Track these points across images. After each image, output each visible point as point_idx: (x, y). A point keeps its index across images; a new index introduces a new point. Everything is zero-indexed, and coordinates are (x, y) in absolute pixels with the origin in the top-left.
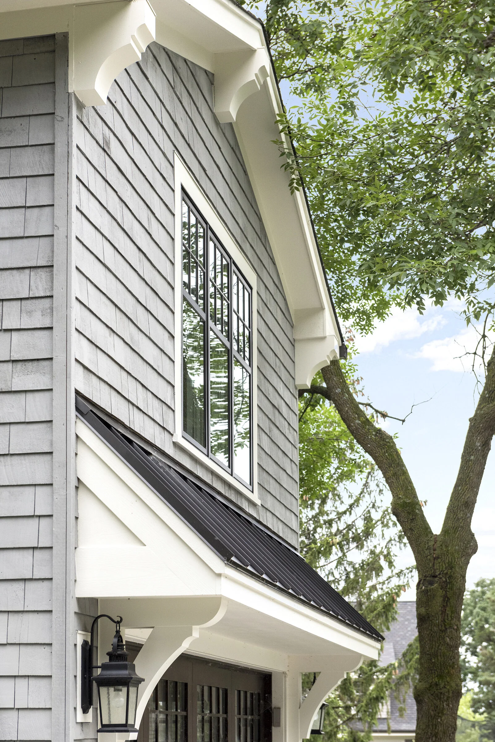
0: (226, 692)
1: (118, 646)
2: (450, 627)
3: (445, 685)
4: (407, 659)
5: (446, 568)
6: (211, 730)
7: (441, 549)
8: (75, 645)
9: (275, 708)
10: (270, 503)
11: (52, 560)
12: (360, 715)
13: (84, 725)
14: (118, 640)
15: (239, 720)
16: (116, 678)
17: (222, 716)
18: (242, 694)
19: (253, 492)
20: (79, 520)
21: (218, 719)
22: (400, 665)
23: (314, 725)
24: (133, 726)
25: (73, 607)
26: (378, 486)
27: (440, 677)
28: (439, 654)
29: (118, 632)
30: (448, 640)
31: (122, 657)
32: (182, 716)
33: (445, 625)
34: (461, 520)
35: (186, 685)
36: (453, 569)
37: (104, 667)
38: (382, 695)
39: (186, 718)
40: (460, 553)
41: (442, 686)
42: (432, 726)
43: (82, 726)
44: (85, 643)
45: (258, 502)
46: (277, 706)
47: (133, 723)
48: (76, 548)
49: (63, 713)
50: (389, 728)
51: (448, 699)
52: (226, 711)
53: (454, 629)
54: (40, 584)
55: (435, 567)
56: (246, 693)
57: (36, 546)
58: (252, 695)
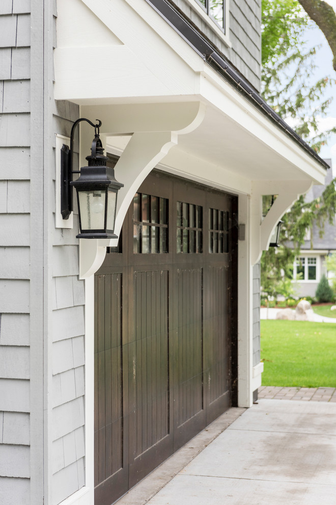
0: (201, 209)
1: (97, 150)
4: (326, 197)
6: (188, 241)
8: (54, 149)
9: (241, 225)
10: (239, 48)
11: (30, 61)
12: (292, 237)
13: (64, 231)
14: (97, 144)
15: (212, 234)
16: (94, 183)
17: (198, 230)
18: (214, 211)
19: (225, 34)
20: (58, 19)
21: (195, 232)
22: (321, 201)
23: (272, 239)
24: (112, 232)
25: (52, 109)
26: (306, 71)
29: (97, 136)
31: (101, 161)
32: (164, 228)
35: (167, 201)
37: (84, 171)
38: (308, 222)
39: (167, 230)
43: (62, 232)
44: (65, 147)
45: (230, 44)
46: (243, 223)
47: (112, 229)
48: (54, 48)
49: (42, 218)
50: (312, 246)
52: (201, 226)
54: (18, 84)
56: (217, 211)
57: (14, 46)
58: (222, 213)
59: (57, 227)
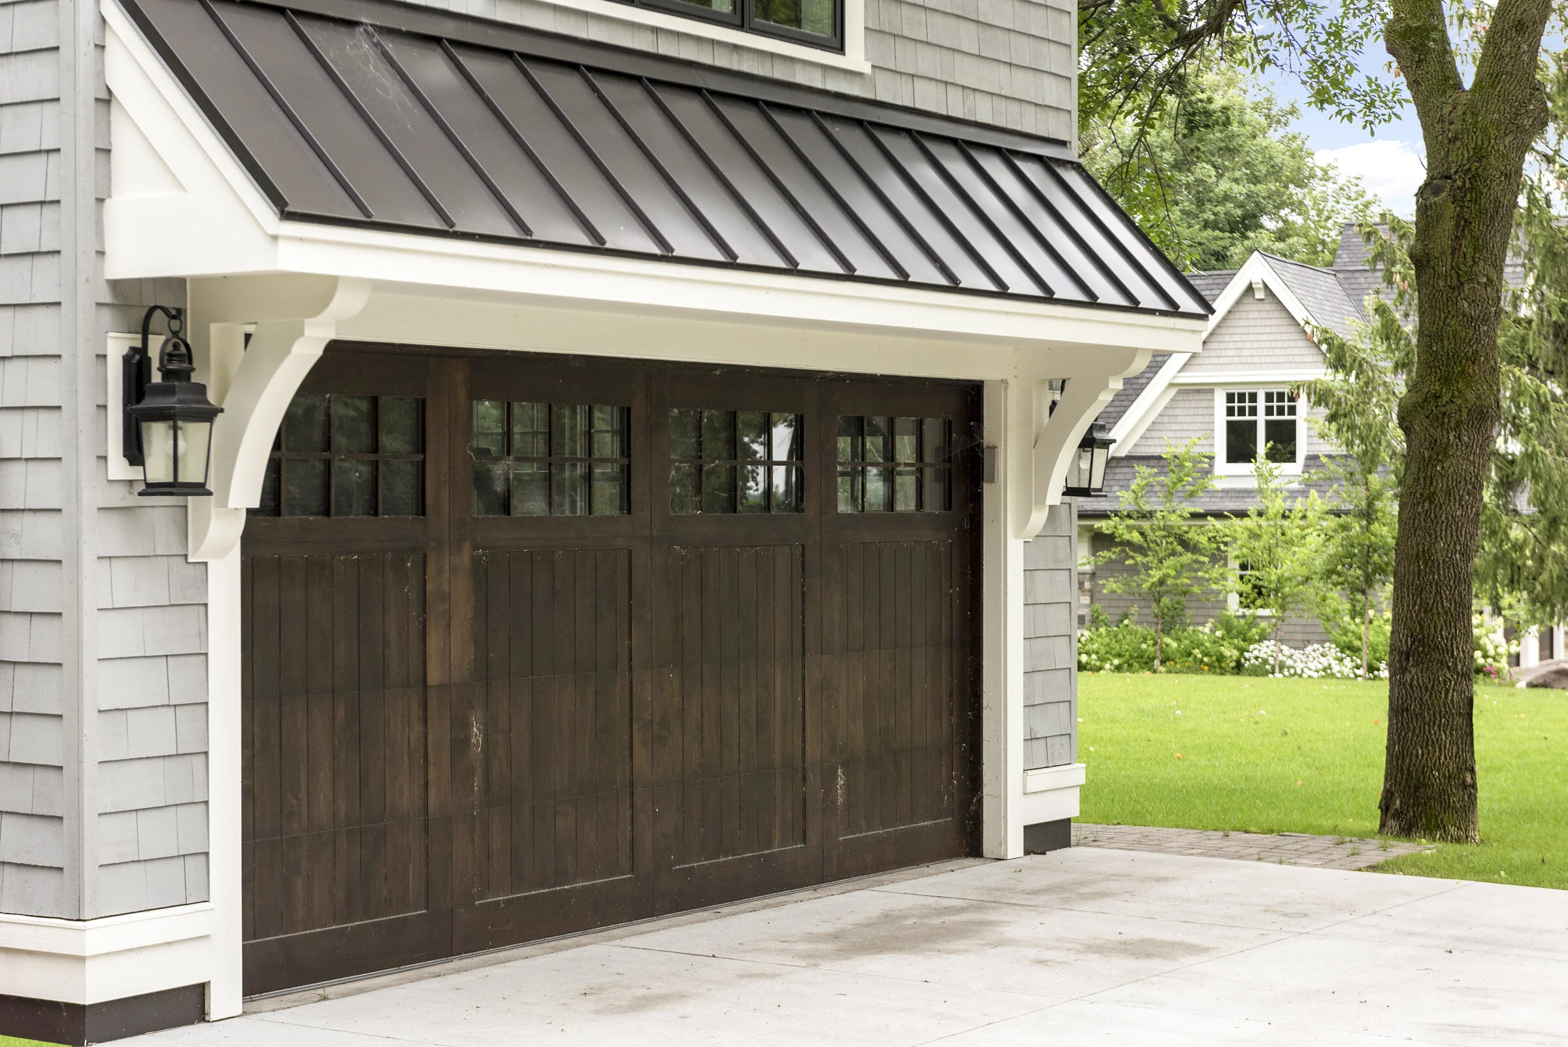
2: (1470, 280)
3: (1453, 396)
5: (1468, 160)
7: (1464, 120)
8: (102, 357)
9: (988, 447)
11: (60, 221)
13: (134, 484)
20: (111, 154)
25: (102, 295)
27: (1446, 380)
28: (1445, 335)
29: (175, 333)
30: (1466, 305)
33: (1459, 276)
34: (1507, 59)
35: (625, 410)
36: (1484, 162)
40: (1503, 127)
41: (1445, 399)
42: (1425, 479)
44: (133, 352)
46: (991, 444)
48: (100, 201)
51: (1458, 426)
53: (1479, 283)
54: (50, 258)
55: (1450, 159)
57: (43, 199)
59: (110, 478)
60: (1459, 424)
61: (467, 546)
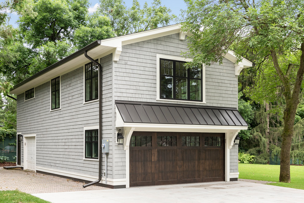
3: (286, 133)
8: (115, 133)
15: (208, 142)
19: (202, 101)
30: (288, 123)
33: (287, 120)
40: (293, 103)
45: (205, 103)
48: (115, 121)
53: (290, 121)
56: (212, 137)
59: (116, 143)
60: (287, 136)
61: (157, 149)
